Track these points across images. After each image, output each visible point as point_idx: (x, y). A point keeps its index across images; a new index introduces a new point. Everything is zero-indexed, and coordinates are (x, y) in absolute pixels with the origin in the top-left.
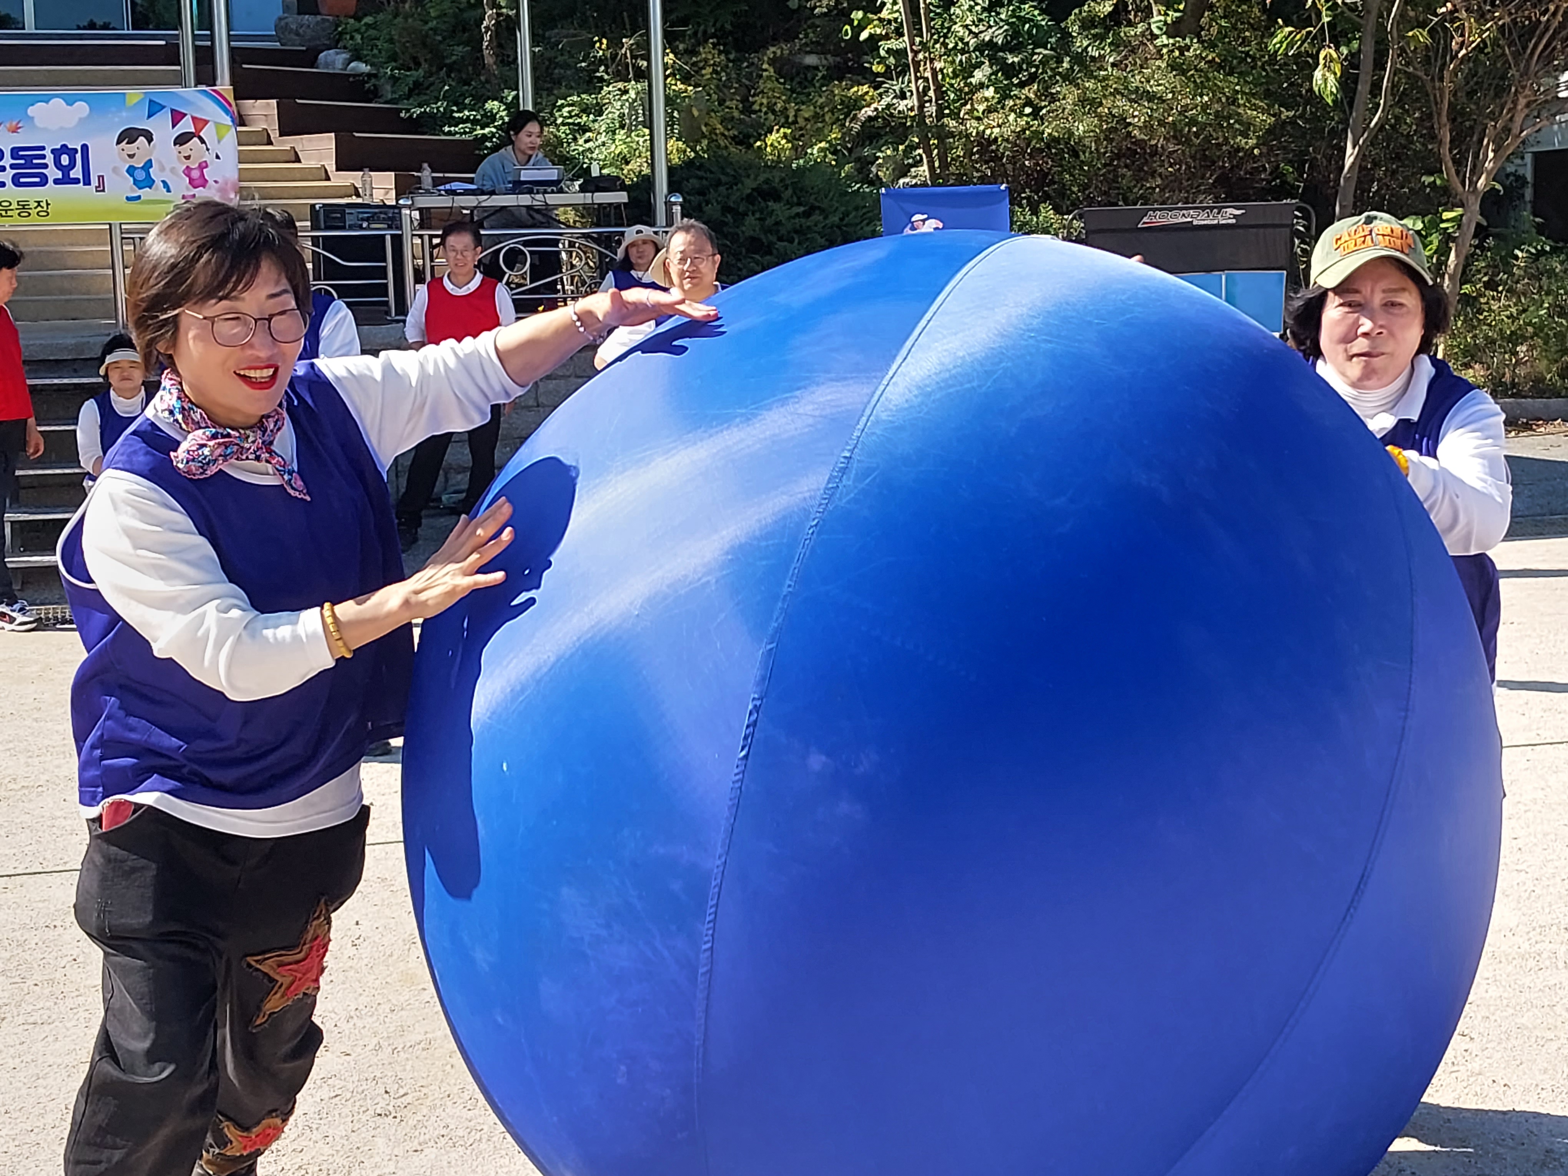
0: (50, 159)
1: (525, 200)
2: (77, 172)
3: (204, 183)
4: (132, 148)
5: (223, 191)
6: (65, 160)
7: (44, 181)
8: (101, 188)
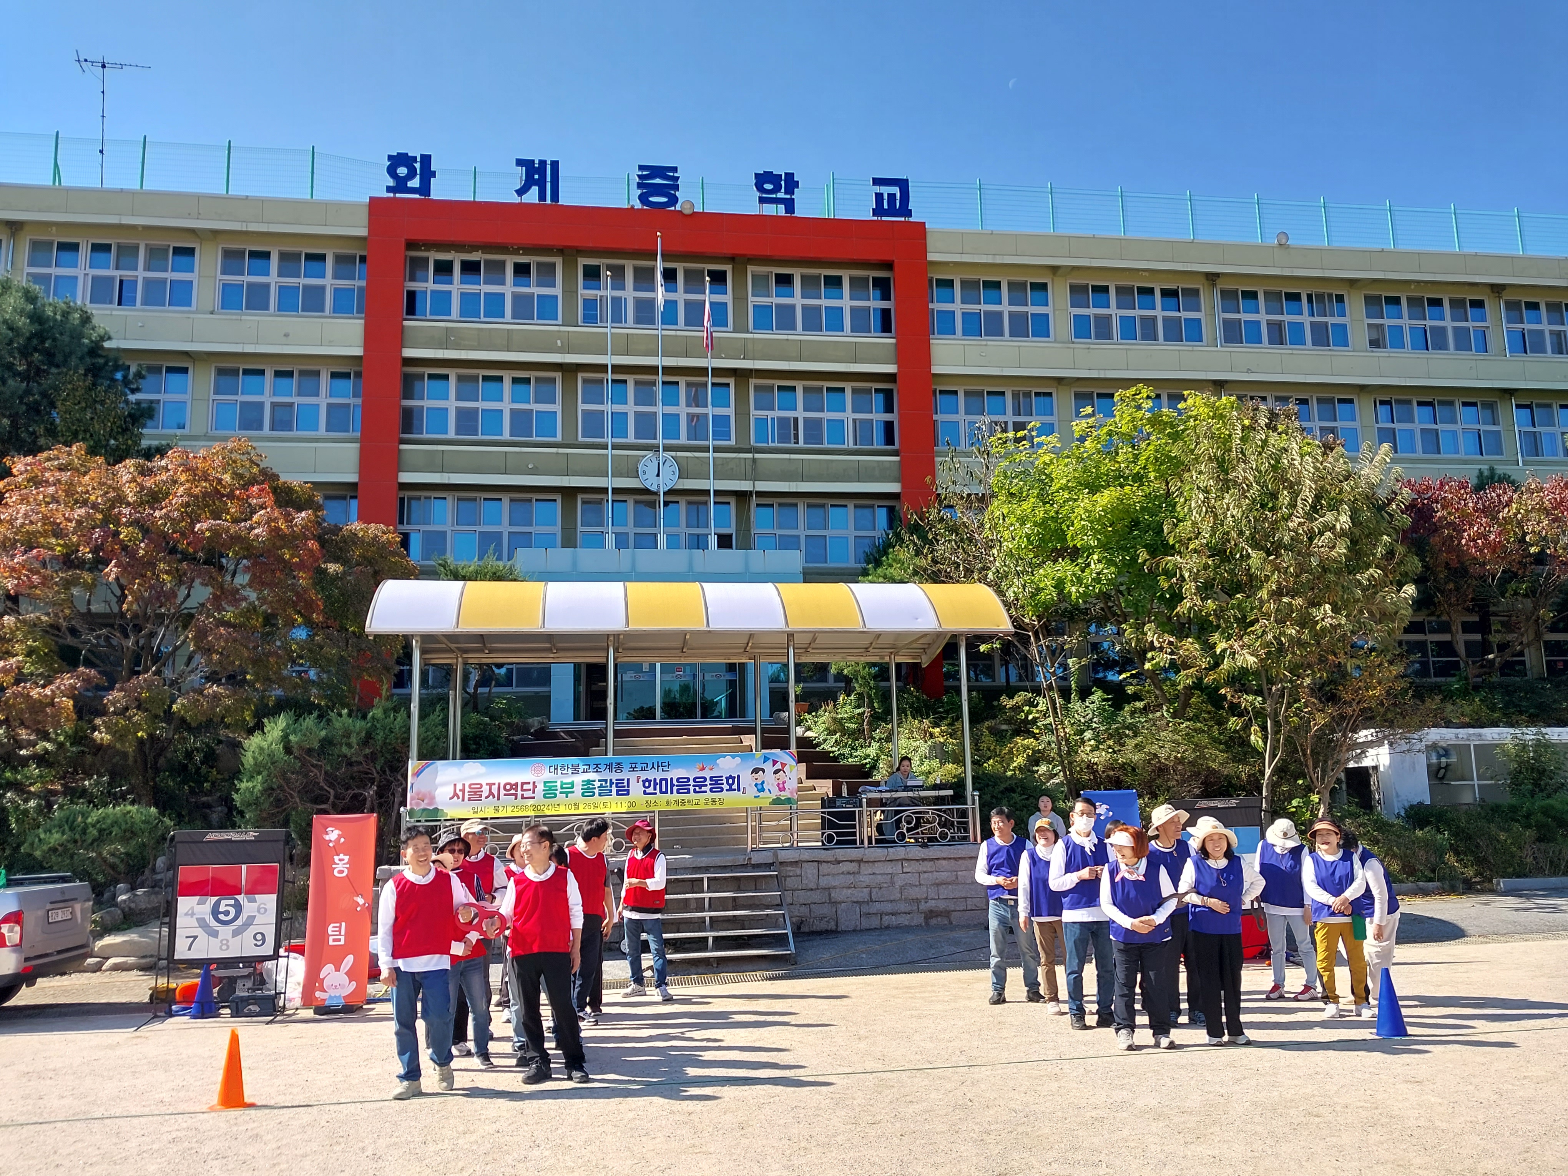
0: (725, 781)
1: (910, 794)
2: (735, 786)
3: (784, 789)
4: (756, 776)
5: (791, 793)
6: (730, 781)
7: (722, 790)
8: (744, 793)
